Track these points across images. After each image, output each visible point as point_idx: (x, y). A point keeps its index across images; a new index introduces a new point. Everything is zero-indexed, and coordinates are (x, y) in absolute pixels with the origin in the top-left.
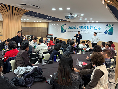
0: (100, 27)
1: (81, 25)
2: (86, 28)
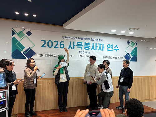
0: (116, 46)
1: (78, 38)
2: (90, 46)
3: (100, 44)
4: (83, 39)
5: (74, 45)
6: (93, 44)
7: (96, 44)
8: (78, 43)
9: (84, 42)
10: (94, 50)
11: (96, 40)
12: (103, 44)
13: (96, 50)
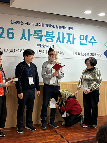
1: (35, 24)
2: (54, 37)
3: (69, 34)
4: (43, 25)
5: (29, 35)
6: (59, 33)
7: (63, 33)
8: (35, 31)
9: (44, 30)
10: (60, 42)
11: (63, 27)
12: (73, 35)
13: (63, 42)
